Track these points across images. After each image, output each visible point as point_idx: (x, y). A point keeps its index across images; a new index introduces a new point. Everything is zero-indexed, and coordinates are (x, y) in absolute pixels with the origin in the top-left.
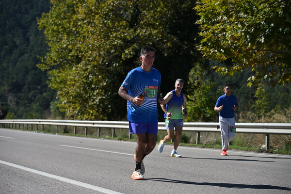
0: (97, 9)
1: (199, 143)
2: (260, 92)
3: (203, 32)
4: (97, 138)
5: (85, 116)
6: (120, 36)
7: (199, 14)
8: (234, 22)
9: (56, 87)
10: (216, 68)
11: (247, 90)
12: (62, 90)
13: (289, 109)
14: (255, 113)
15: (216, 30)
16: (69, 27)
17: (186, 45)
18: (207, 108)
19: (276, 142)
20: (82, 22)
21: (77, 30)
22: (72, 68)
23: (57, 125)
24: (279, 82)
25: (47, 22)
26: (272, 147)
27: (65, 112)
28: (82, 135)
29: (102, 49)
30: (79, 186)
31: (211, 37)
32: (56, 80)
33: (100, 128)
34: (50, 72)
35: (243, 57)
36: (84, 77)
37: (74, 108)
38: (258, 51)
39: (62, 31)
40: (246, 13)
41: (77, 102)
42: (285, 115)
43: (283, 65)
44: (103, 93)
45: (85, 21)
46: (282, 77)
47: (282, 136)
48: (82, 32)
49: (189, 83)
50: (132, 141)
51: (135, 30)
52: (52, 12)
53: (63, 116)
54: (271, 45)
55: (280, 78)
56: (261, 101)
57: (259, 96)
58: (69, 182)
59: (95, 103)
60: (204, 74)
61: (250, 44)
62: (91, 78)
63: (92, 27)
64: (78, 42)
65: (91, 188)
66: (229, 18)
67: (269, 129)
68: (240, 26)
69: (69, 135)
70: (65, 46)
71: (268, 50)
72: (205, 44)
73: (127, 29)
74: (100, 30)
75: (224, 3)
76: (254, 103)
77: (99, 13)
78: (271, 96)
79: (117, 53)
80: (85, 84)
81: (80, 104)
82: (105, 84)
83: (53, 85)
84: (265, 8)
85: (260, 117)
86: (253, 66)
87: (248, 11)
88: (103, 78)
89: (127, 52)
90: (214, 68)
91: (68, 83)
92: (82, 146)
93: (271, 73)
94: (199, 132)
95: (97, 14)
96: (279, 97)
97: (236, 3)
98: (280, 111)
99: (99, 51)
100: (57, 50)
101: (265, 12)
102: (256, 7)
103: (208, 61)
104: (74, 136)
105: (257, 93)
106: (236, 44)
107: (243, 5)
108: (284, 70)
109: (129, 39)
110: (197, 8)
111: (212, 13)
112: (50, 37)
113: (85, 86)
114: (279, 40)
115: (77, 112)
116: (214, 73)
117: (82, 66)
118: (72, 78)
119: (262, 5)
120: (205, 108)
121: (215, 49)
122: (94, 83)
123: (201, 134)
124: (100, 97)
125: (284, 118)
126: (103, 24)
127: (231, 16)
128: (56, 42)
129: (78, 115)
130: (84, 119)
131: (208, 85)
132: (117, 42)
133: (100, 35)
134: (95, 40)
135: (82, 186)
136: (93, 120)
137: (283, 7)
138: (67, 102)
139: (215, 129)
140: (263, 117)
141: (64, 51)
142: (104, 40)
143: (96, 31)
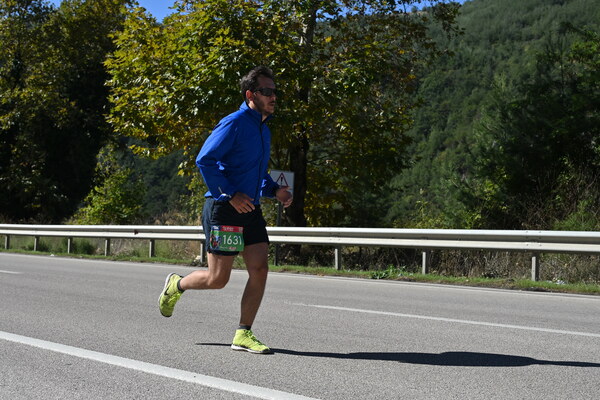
1: (110, 254)
3: (115, 97)
7: (111, 72)
8: (158, 86)
10: (134, 148)
11: (180, 181)
15: (133, 95)
18: (124, 206)
31: (126, 106)
35: (172, 135)
38: (193, 127)
40: (175, 74)
49: (96, 169)
50: (10, 253)
57: (193, 189)
60: (117, 157)
61: (179, 117)
66: (151, 80)
68: (166, 91)
72: (116, 114)
75: (145, 59)
84: (201, 68)
85: (194, 218)
86: (185, 148)
87: (178, 72)
90: (131, 148)
94: (109, 239)
97: (161, 61)
102: (189, 67)
103: (123, 137)
105: (192, 186)
106: (162, 115)
110: (106, 63)
111: (129, 72)
116: (133, 155)
119: (197, 65)
120: (121, 206)
121: (131, 122)
123: (111, 242)
127: (155, 78)
131: (124, 173)
139: (132, 235)
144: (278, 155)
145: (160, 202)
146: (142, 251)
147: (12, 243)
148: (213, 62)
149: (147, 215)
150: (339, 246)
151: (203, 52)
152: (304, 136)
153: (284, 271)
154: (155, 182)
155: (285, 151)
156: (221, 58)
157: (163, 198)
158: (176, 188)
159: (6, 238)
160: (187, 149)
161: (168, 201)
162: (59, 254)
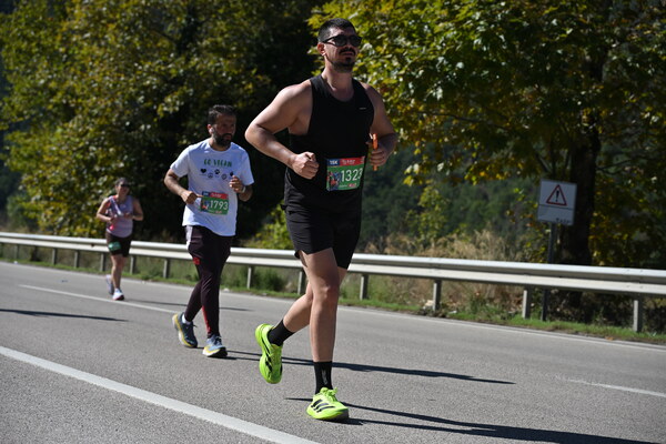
0: (111, 12)
2: (429, 196)
4: (100, 274)
5: (78, 228)
6: (157, 70)
8: (385, 54)
9: (20, 165)
12: (31, 174)
13: (481, 232)
16: (53, 46)
19: (455, 297)
20: (80, 38)
21: (71, 52)
22: (55, 128)
23: (18, 245)
24: (466, 177)
25: (9, 32)
26: (445, 306)
27: (35, 218)
28: (68, 267)
29: (119, 94)
30: (48, 371)
32: (18, 153)
34: (9, 137)
35: (399, 125)
36: (79, 149)
37: (56, 212)
38: (428, 115)
39: (37, 53)
40: (409, 38)
41: (62, 198)
42: (474, 242)
43: (476, 147)
45: (88, 35)
46: (472, 169)
47: (464, 283)
48: (77, 58)
50: (170, 283)
51: (188, 60)
52: (19, 13)
53: (33, 226)
54: (455, 106)
55: (467, 171)
56: (431, 214)
57: (426, 203)
58: (27, 361)
61: (413, 101)
62: (93, 151)
63: (100, 46)
64: (70, 77)
65: (73, 376)
66: (374, 47)
67: (440, 271)
68: (395, 63)
69: (41, 266)
70: (42, 82)
71: (448, 114)
73: (172, 55)
74: (117, 55)
75: (367, 16)
76: (418, 218)
77: (116, 20)
78: (451, 205)
79: (149, 104)
80: (81, 164)
81: (69, 203)
82: (122, 165)
83: (14, 163)
84: (447, 30)
85: (426, 245)
86: (417, 144)
87: (414, 35)
88: (118, 153)
89: (169, 100)
91: (46, 159)
92: (65, 289)
93: (452, 161)
95: (112, 21)
96: (466, 210)
97: (390, 19)
98: (465, 236)
99: (113, 97)
100: (25, 91)
101: (446, 40)
102: (429, 28)
104: (52, 268)
105: (424, 199)
106: (387, 97)
107: (406, 22)
108: (477, 156)
109: (174, 75)
110: (314, 21)
112: (12, 63)
113: (79, 167)
115: (61, 219)
117: (75, 126)
118: (54, 149)
119: (441, 25)
122: (99, 162)
125: (471, 249)
126: (122, 43)
127: (380, 43)
128: (23, 74)
129: (62, 225)
130: (75, 234)
132: (152, 81)
133: (117, 65)
134: (105, 76)
135: (53, 370)
137: (482, 33)
138: (41, 199)
140: (433, 245)
141: (40, 93)
142: (125, 75)
143: (109, 57)
144: (554, 158)
145: (377, 220)
146: (350, 290)
147: (172, 270)
148: (465, 21)
150: (641, 297)
151: (451, 6)
152: (595, 130)
153: (556, 329)
155: (564, 152)
156: (478, 15)
157: (382, 214)
158: (401, 201)
159: (166, 263)
160: (420, 145)
161: (388, 219)
162: (236, 288)
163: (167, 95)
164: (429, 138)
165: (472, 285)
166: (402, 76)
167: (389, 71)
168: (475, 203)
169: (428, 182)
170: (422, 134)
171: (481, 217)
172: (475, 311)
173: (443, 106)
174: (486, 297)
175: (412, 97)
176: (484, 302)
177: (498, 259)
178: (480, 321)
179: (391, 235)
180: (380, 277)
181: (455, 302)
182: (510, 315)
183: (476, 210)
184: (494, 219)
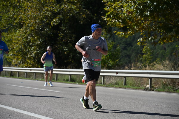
1: (104, 84)
2: (145, 49)
3: (107, 7)
4: (34, 80)
5: (25, 64)
6: (50, 10)
8: (129, 1)
10: (116, 33)
11: (137, 48)
13: (165, 61)
14: (143, 63)
15: (116, 6)
16: (15, 3)
17: (96, 17)
18: (110, 60)
19: (156, 83)
21: (20, 5)
22: (16, 31)
23: (6, 71)
24: (159, 42)
26: (153, 87)
27: (11, 62)
28: (23, 78)
29: (37, 19)
31: (113, 11)
33: (35, 73)
35: (135, 25)
36: (25, 38)
37: (18, 59)
38: (145, 21)
39: (9, 6)
41: (19, 55)
42: (163, 65)
43: (162, 31)
44: (38, 49)
46: (161, 39)
47: (161, 79)
48: (23, 6)
50: (58, 82)
51: (61, 6)
53: (10, 64)
54: (154, 18)
55: (159, 40)
56: (147, 55)
57: (145, 52)
59: (32, 55)
60: (108, 37)
61: (139, 17)
62: (30, 38)
63: (30, 3)
64: (20, 13)
65: (29, 114)
67: (151, 75)
68: (133, 4)
69: (14, 78)
70: (11, 16)
71: (152, 21)
72: (108, 16)
73: (55, 4)
74: (36, 5)
76: (142, 57)
78: (153, 52)
79: (48, 21)
80: (26, 43)
81: (22, 56)
82: (39, 43)
85: (145, 66)
86: (141, 31)
88: (38, 38)
89: (55, 20)
90: (115, 32)
91: (14, 42)
92: (22, 85)
93: (154, 37)
96: (159, 53)
98: (159, 62)
99: (35, 20)
100: (6, 19)
103: (111, 27)
104: (18, 78)
105: (144, 50)
106: (130, 16)
108: (162, 35)
109: (56, 12)
113: (25, 44)
114: (160, 14)
115: (19, 62)
116: (115, 36)
117: (23, 30)
118: (16, 38)
120: (109, 60)
121: (116, 20)
123: (105, 78)
124: (36, 52)
125: (163, 67)
128: (5, 13)
129: (20, 64)
130: (25, 66)
131: (111, 44)
132: (48, 14)
133: (36, 9)
134: (32, 12)
136: (30, 68)
138: (12, 55)
139: (115, 74)
140: (148, 66)
141: (11, 19)
142: (39, 12)
143: (33, 6)
145: (127, 58)
146: (120, 83)
147: (58, 78)
149: (122, 65)
154: (125, 48)
157: (129, 56)
159: (56, 75)
160: (142, 32)
161: (132, 58)
162: (80, 83)
163: (54, 18)
164: (145, 29)
165: (162, 79)
166: (136, 8)
167: (131, 7)
168: (161, 51)
169: (145, 44)
170: (143, 28)
171: (164, 56)
172: (164, 88)
173: (150, 18)
174: (167, 83)
175: (139, 15)
176: (167, 85)
177: (171, 70)
178: (166, 92)
179: (133, 63)
180: (130, 78)
181: (156, 85)
182: (176, 89)
183: (162, 54)
184: (168, 56)
